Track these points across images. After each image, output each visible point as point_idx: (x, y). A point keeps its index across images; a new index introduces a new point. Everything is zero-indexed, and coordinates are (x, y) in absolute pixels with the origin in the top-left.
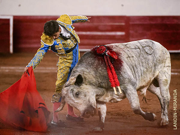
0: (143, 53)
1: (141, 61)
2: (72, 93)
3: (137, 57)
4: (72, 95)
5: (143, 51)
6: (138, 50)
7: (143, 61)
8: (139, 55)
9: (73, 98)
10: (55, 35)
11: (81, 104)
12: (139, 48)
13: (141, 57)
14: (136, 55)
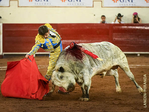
0: (103, 49)
1: (101, 54)
2: (58, 77)
3: (97, 52)
4: (58, 78)
5: (102, 47)
6: (99, 46)
7: (103, 54)
8: (99, 50)
9: (59, 80)
10: (46, 35)
11: (65, 83)
12: (100, 46)
13: (101, 51)
14: (97, 50)
